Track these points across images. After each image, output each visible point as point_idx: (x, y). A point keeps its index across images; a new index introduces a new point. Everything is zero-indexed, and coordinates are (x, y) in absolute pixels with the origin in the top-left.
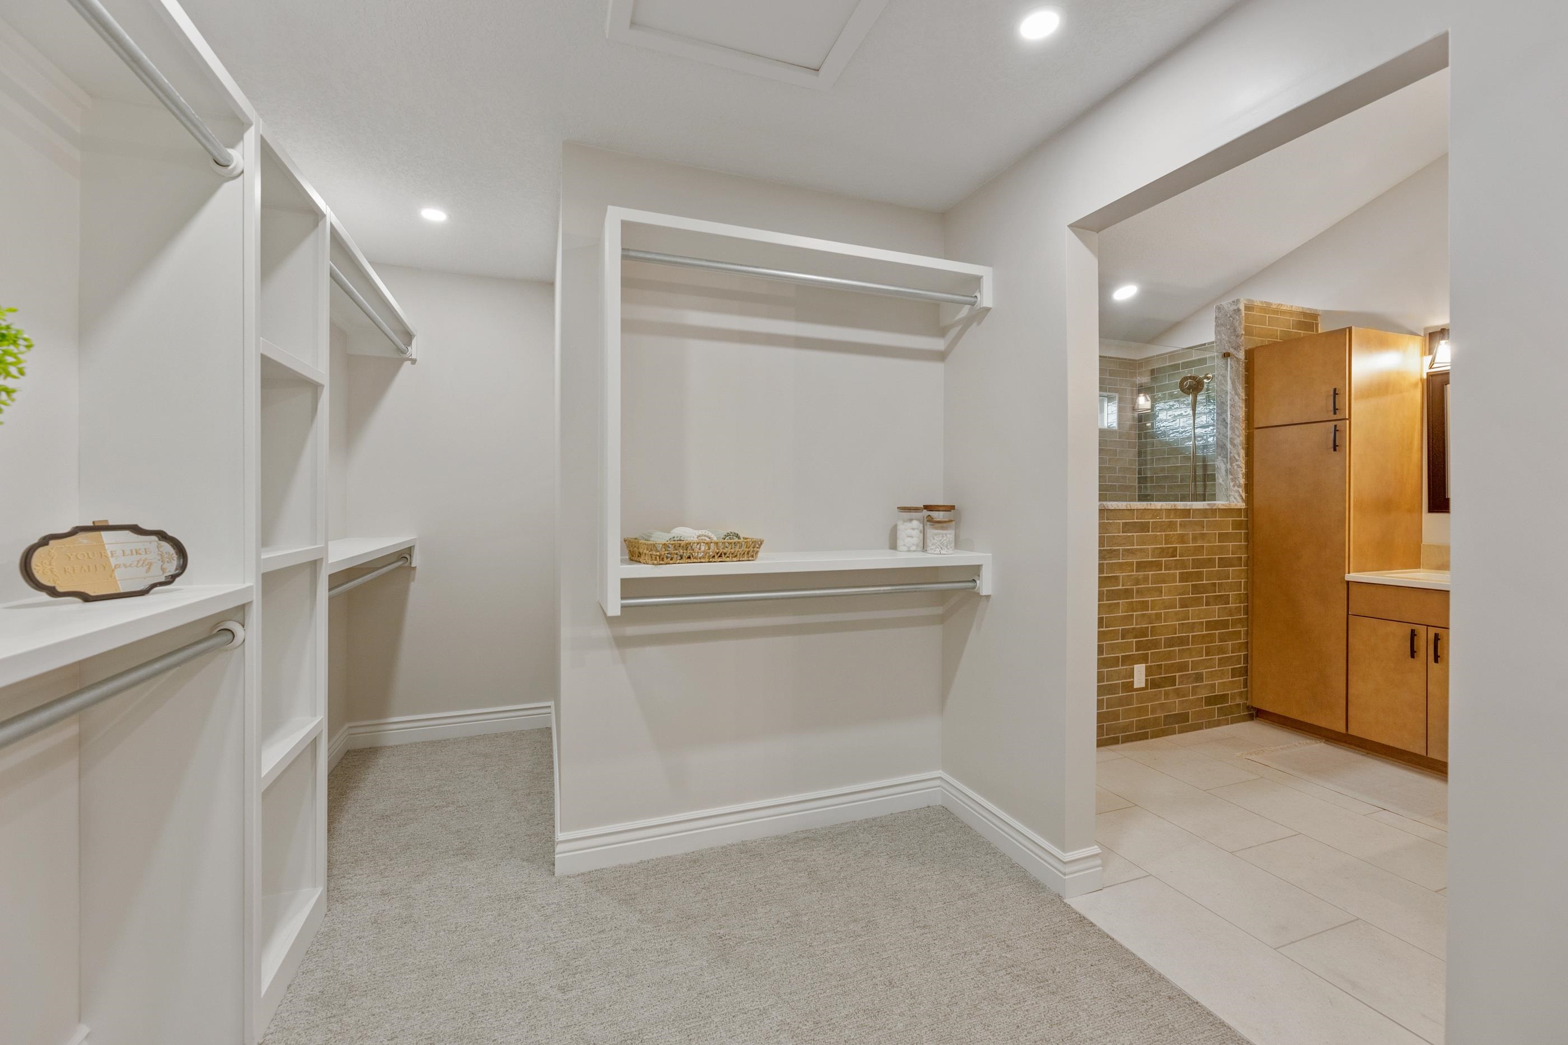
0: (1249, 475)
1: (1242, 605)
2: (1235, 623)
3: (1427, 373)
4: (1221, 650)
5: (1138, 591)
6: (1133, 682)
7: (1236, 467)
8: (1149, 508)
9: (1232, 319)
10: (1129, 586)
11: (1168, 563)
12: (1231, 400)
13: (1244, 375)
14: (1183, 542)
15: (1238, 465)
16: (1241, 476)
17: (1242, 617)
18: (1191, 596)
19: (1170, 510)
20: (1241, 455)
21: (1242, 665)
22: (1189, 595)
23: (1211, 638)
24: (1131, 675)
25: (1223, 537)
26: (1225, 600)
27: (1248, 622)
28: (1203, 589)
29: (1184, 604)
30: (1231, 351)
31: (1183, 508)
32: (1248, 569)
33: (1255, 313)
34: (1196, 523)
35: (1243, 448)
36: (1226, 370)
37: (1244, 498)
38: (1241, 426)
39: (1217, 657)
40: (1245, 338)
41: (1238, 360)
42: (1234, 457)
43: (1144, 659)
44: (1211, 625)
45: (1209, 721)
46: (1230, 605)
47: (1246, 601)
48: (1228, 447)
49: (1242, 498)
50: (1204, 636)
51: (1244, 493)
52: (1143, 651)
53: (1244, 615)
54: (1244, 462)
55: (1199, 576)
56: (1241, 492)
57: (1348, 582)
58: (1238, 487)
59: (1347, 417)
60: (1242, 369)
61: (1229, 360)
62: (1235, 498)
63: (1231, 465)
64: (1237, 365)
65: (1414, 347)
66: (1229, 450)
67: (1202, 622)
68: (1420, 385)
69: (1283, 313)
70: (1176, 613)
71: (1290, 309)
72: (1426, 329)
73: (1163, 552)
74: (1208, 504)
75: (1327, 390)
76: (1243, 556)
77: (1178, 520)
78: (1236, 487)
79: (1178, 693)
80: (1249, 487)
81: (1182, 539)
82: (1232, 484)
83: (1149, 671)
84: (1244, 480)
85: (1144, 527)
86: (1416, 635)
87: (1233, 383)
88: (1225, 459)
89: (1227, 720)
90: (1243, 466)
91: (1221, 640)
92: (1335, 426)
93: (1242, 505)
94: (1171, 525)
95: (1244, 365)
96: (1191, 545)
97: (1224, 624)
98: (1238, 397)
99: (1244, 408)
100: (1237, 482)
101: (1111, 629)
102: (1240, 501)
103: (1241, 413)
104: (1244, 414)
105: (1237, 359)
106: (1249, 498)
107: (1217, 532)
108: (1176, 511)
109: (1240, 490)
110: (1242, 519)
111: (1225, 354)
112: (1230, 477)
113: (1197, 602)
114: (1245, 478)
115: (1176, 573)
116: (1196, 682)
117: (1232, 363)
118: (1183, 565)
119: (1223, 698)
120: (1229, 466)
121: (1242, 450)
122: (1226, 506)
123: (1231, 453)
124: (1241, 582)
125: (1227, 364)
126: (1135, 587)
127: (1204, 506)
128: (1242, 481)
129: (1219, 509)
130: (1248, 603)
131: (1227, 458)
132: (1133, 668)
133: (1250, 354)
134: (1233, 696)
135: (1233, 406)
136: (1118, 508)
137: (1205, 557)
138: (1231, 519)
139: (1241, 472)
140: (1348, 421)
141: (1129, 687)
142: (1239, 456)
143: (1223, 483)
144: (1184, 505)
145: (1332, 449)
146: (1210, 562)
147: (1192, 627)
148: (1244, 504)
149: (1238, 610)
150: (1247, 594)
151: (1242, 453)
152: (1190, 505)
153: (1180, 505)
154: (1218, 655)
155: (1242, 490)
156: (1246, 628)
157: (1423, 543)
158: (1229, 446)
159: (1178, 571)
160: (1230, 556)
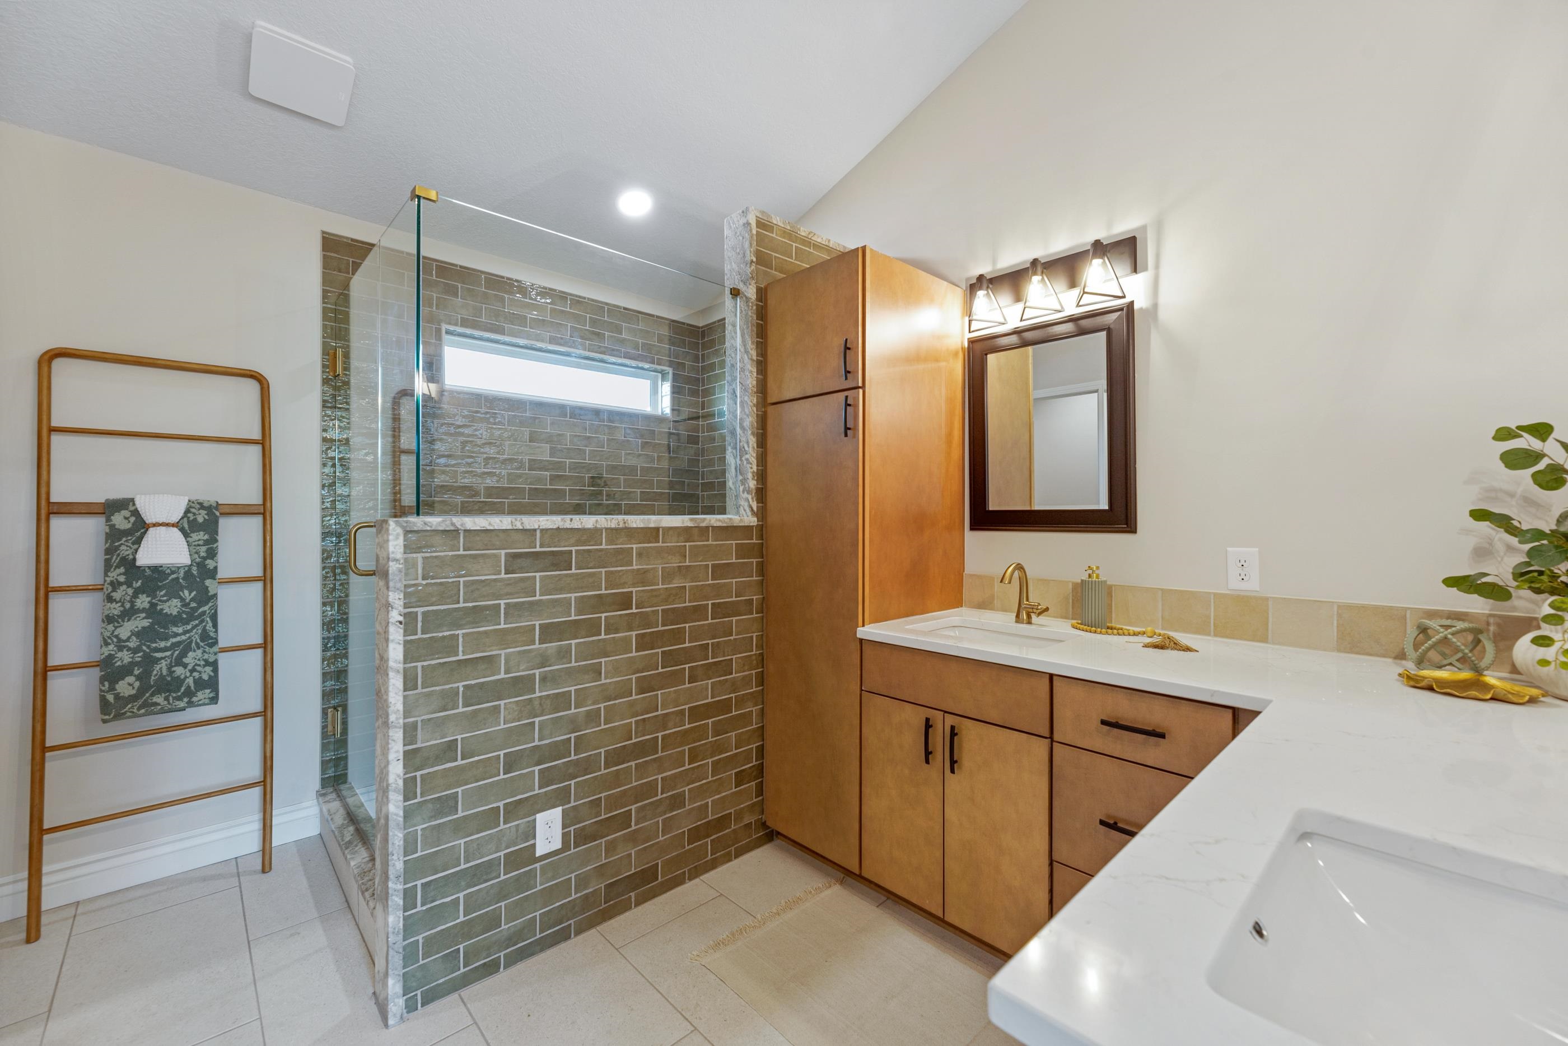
0: (762, 476)
1: (754, 672)
2: (741, 701)
3: (968, 339)
4: (718, 748)
5: (544, 679)
6: (534, 846)
7: (745, 462)
8: (569, 526)
9: (741, 238)
10: (523, 671)
11: (612, 621)
12: (740, 361)
13: (755, 324)
14: (643, 583)
15: (747, 460)
16: (750, 476)
17: (754, 689)
18: (660, 670)
19: (616, 529)
20: (750, 445)
21: (754, 763)
22: (658, 669)
23: (700, 733)
24: (531, 833)
25: (719, 571)
26: (726, 668)
27: (760, 697)
28: (688, 656)
29: (644, 687)
30: (741, 287)
31: (642, 526)
32: (763, 617)
33: (774, 236)
34: (670, 551)
35: (753, 434)
36: (736, 315)
37: (755, 509)
38: (751, 400)
39: (710, 761)
40: (757, 269)
41: (748, 299)
42: (744, 447)
43: (560, 798)
44: (696, 713)
45: (696, 867)
46: (734, 675)
47: (760, 666)
48: (738, 434)
49: (752, 510)
50: (686, 731)
51: (755, 503)
52: (556, 784)
53: (756, 687)
54: (755, 455)
55: (677, 636)
56: (750, 500)
57: (861, 640)
58: (748, 493)
59: (860, 384)
60: (752, 314)
61: (738, 299)
62: (745, 510)
63: (741, 460)
64: (746, 308)
65: (953, 299)
66: (738, 436)
67: (682, 712)
68: (961, 356)
69: (818, 247)
70: (632, 704)
71: (827, 243)
72: (967, 279)
73: (600, 603)
74: (691, 520)
75: (838, 343)
76: (755, 598)
77: (634, 546)
78: (746, 493)
79: (633, 838)
80: (761, 494)
81: (642, 577)
82: (741, 488)
83: (567, 821)
84: (755, 482)
85: (559, 561)
86: (931, 726)
87: (743, 335)
88: (734, 451)
89: (729, 854)
90: (754, 461)
91: (717, 733)
92: (847, 397)
93: (752, 521)
94: (623, 556)
95: (755, 308)
96: (661, 586)
97: (724, 706)
98: (747, 355)
99: (755, 374)
100: (747, 486)
101: (476, 758)
102: (749, 513)
103: (751, 381)
104: (755, 383)
105: (746, 297)
106: (762, 513)
107: (710, 563)
108: (630, 533)
109: (750, 497)
110: (754, 541)
111: (731, 289)
112: (740, 477)
113: (675, 678)
114: (757, 480)
115: (631, 636)
116: (672, 810)
117: (742, 306)
118: (645, 620)
119: (722, 822)
120: (739, 462)
121: (752, 437)
122: (726, 523)
123: (740, 442)
124: (752, 637)
125: (736, 307)
126: (537, 672)
127: (683, 523)
128: (752, 484)
129: (712, 527)
130: (763, 667)
131: (736, 448)
132: (535, 819)
133: (762, 294)
134: (739, 815)
135: (742, 370)
136: (492, 528)
137: (687, 604)
138: (734, 542)
139: (750, 470)
140: (861, 391)
141: (528, 855)
142: (748, 447)
143: (733, 487)
144: (643, 521)
145: (843, 435)
146: (698, 612)
147: (663, 722)
148: (756, 519)
149: (746, 681)
150: (762, 654)
151: (753, 441)
152: (655, 522)
153: (636, 521)
154: (711, 758)
155: (752, 498)
156: (761, 706)
157: (966, 572)
158: (738, 430)
159: (634, 633)
160: (734, 599)
